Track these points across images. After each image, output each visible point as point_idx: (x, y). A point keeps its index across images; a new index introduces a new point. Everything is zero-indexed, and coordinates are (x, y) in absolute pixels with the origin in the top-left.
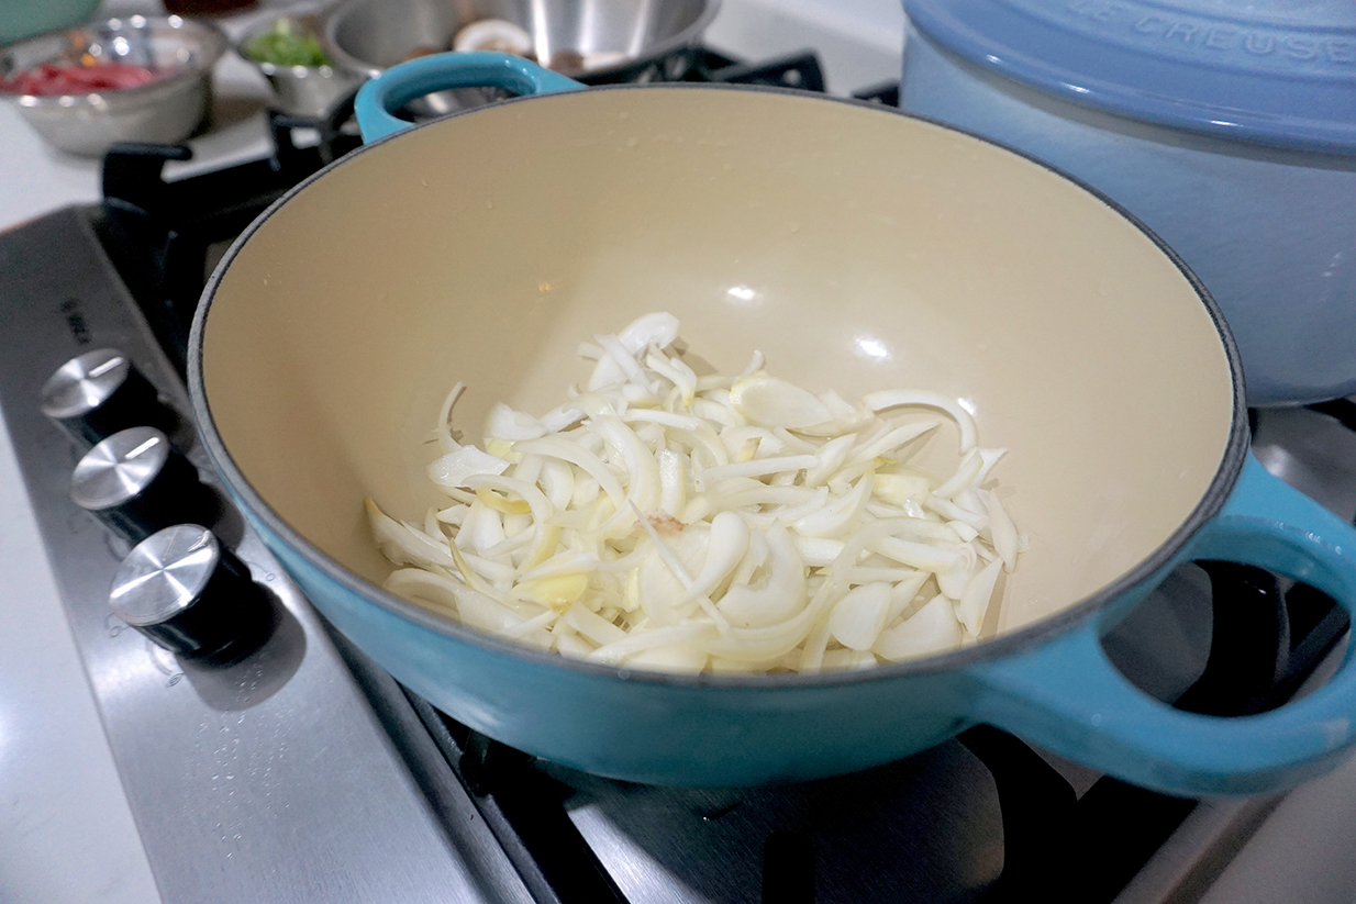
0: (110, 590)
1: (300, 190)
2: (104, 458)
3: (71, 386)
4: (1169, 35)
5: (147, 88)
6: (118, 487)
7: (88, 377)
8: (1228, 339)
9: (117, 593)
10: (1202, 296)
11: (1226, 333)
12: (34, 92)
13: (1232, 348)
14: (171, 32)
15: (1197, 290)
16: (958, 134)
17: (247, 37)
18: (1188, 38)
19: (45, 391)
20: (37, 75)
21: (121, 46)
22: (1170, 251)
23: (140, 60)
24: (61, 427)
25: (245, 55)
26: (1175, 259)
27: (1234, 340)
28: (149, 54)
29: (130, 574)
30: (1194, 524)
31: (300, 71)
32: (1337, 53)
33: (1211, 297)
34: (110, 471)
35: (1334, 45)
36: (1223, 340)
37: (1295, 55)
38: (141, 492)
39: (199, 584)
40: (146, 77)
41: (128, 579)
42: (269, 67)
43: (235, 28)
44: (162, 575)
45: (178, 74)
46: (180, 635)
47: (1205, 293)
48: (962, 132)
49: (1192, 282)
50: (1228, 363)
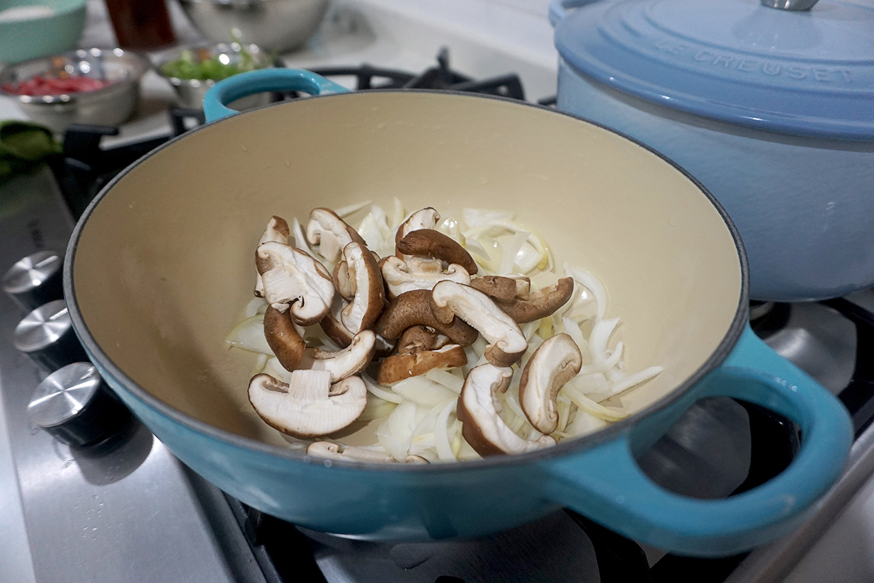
0: (28, 403)
1: (159, 150)
2: (36, 319)
3: (23, 274)
4: (715, 63)
5: (97, 92)
6: (44, 337)
7: (34, 268)
8: (742, 253)
9: (33, 404)
10: (729, 226)
11: (741, 249)
12: (29, 94)
13: (744, 259)
14: (116, 59)
15: (726, 222)
16: (585, 123)
17: (163, 63)
18: (727, 65)
19: (6, 277)
20: (32, 83)
21: (85, 67)
22: (711, 197)
23: (96, 75)
24: (15, 299)
25: (161, 72)
26: (715, 202)
27: (746, 254)
28: (102, 72)
29: (43, 393)
30: (703, 371)
31: (195, 83)
32: (819, 75)
33: (735, 226)
34: (39, 328)
35: (817, 70)
36: (739, 253)
37: (793, 76)
38: (58, 341)
39: (86, 399)
40: (98, 85)
41: (41, 396)
42: (176, 81)
43: (156, 58)
44: (62, 394)
45: (118, 84)
46: (72, 434)
47: (731, 224)
48: (587, 121)
49: (723, 217)
50: (740, 268)
